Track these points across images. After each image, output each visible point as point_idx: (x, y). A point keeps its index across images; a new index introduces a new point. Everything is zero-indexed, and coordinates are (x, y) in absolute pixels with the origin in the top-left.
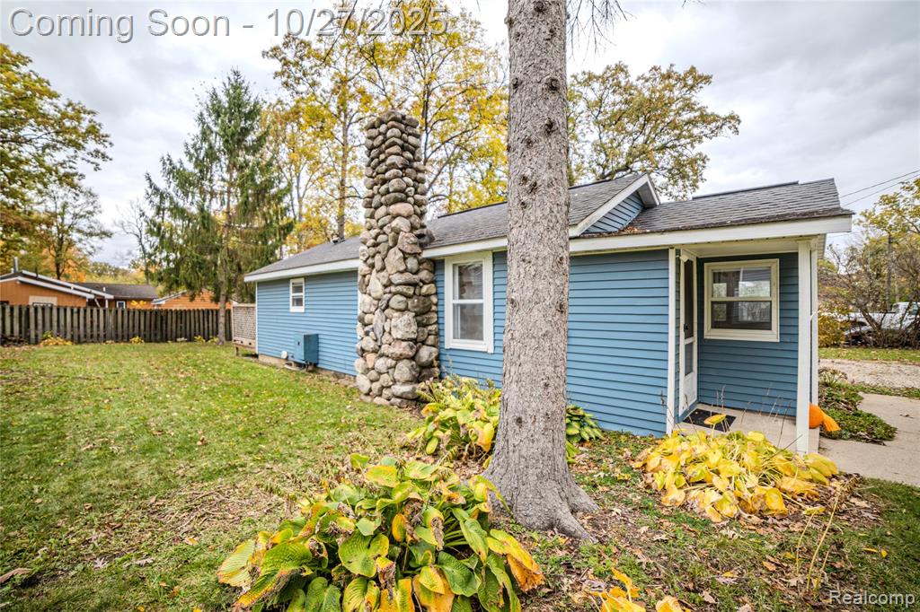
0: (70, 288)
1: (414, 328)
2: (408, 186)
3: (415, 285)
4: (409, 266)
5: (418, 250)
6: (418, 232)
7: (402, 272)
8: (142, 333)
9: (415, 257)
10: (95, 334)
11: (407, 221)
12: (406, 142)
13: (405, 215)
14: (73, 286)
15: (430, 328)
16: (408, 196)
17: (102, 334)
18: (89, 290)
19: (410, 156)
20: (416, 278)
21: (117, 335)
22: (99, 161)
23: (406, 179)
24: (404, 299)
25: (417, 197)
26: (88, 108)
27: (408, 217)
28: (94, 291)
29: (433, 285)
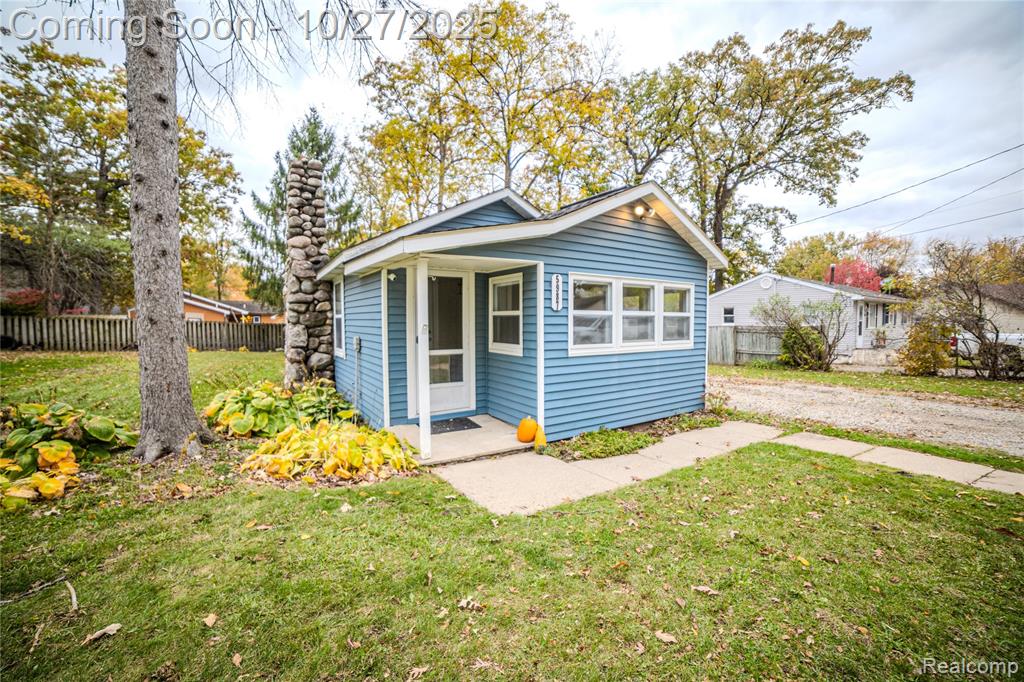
0: (214, 305)
1: (304, 338)
2: (305, 221)
3: (308, 303)
4: (303, 287)
5: (313, 274)
6: (313, 259)
7: (294, 293)
8: (249, 343)
9: (312, 280)
10: (214, 344)
11: (302, 251)
12: (306, 184)
13: (301, 245)
14: (217, 304)
15: (322, 338)
16: (304, 230)
17: (219, 344)
18: (228, 307)
19: (309, 196)
20: (310, 297)
21: (230, 345)
22: (236, 195)
23: (303, 216)
24: (295, 314)
25: (315, 230)
26: (226, 152)
27: (304, 247)
28: (233, 308)
29: (327, 303)
